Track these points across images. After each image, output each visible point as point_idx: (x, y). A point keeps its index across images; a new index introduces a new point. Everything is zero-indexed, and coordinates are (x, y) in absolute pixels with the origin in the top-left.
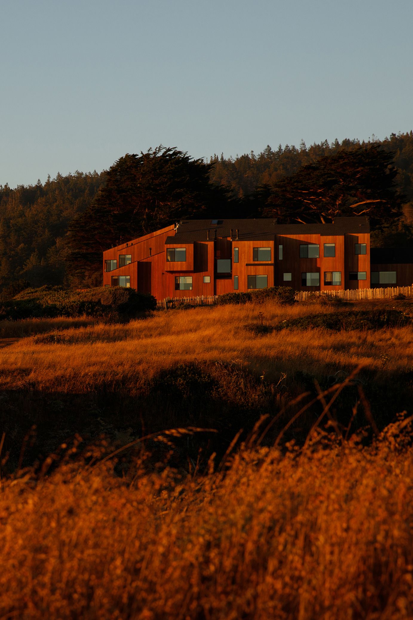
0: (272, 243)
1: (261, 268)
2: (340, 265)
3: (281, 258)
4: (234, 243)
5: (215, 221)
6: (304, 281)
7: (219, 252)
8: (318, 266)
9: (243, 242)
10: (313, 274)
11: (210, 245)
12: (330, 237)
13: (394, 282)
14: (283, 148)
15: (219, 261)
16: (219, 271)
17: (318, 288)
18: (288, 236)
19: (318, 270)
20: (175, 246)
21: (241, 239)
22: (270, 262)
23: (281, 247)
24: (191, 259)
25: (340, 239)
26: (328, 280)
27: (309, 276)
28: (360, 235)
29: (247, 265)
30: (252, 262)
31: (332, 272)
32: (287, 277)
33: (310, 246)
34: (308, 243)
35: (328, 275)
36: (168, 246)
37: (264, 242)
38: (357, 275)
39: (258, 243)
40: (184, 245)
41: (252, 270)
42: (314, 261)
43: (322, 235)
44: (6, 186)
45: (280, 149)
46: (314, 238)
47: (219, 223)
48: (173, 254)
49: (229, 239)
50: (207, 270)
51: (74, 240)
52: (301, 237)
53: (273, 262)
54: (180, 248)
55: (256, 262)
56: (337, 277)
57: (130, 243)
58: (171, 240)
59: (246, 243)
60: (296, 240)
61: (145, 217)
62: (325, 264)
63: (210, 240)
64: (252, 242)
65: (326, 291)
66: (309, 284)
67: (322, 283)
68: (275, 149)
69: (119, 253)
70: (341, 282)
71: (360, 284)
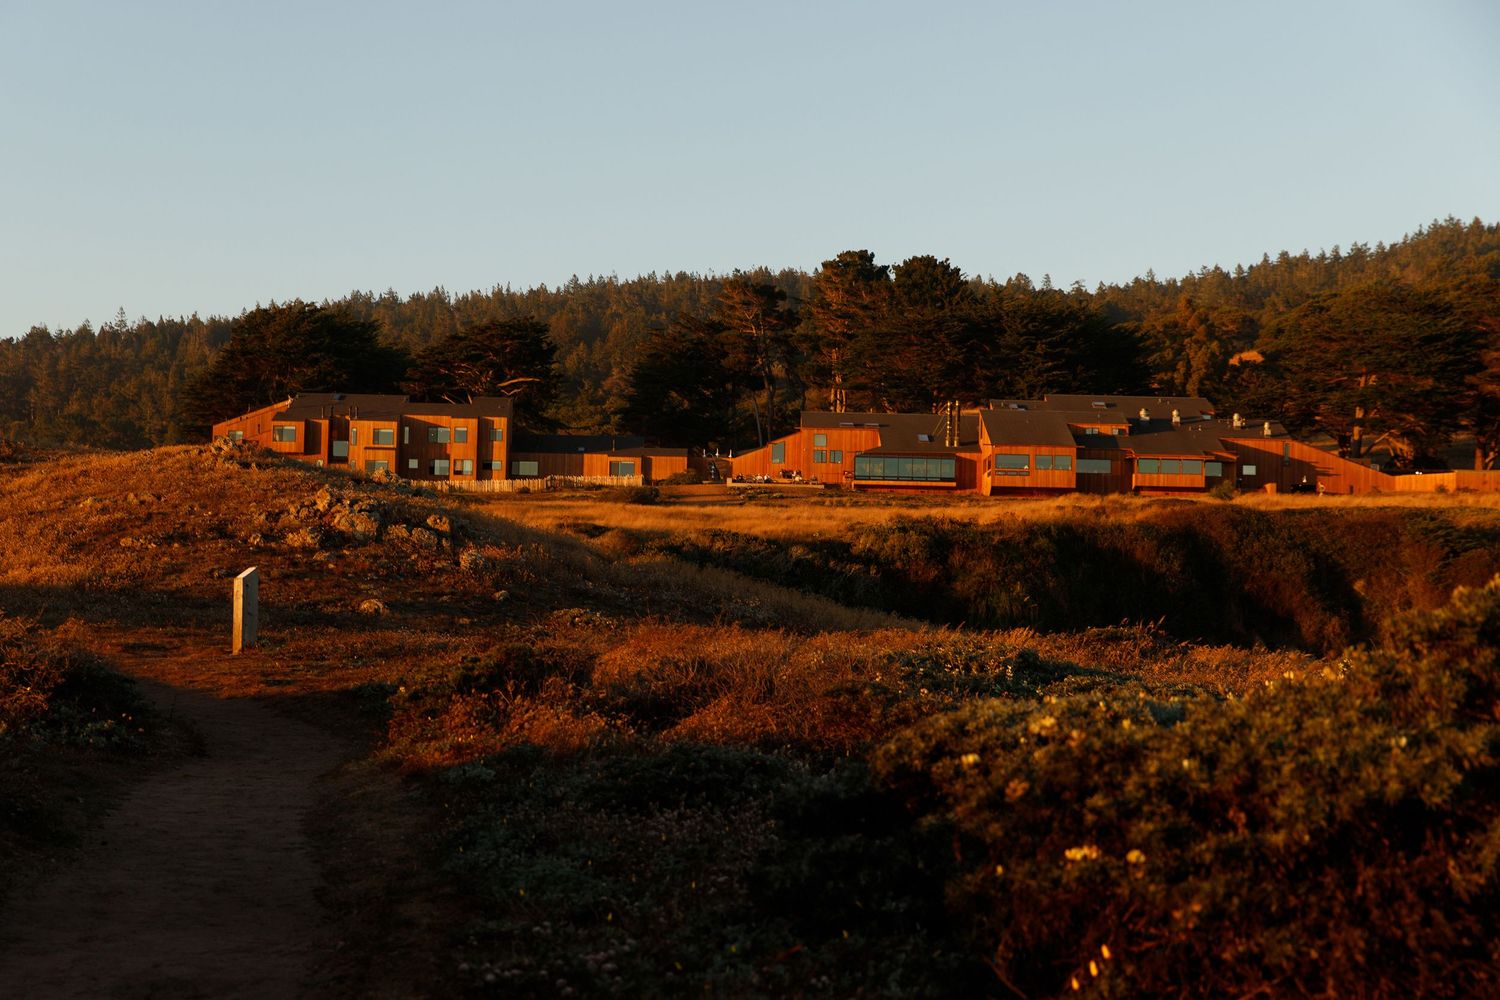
0: (394, 424)
1: (381, 452)
2: (473, 452)
3: (406, 441)
4: (351, 422)
5: (337, 396)
6: (432, 469)
7: (335, 433)
8: (448, 452)
9: (362, 422)
10: (443, 461)
11: (325, 424)
12: (462, 420)
13: (536, 473)
14: (595, 280)
15: (335, 443)
16: (335, 454)
17: (447, 478)
18: (415, 417)
19: (447, 457)
20: (283, 423)
21: (360, 419)
22: (392, 446)
23: (407, 429)
24: (301, 440)
25: (473, 423)
26: (458, 468)
27: (437, 463)
28: (496, 420)
29: (366, 448)
30: (372, 446)
31: (462, 461)
32: (413, 464)
33: (439, 429)
34: (437, 426)
35: (458, 463)
36: (276, 423)
37: (386, 423)
38: (491, 465)
39: (379, 424)
40: (293, 423)
41: (371, 455)
42: (443, 446)
43: (453, 417)
44: (194, 316)
45: (591, 281)
46: (444, 420)
47: (341, 398)
48: (281, 432)
49: (348, 417)
50: (319, 453)
51: (188, 410)
52: (430, 419)
53: (395, 446)
54: (290, 426)
55: (376, 446)
56: (469, 466)
57: (244, 417)
58: (280, 416)
59: (366, 423)
60: (424, 422)
61: (275, 385)
62: (455, 450)
63: (325, 418)
64: (372, 422)
65: (456, 482)
66: (437, 472)
67: (452, 472)
68: (583, 280)
69: (228, 429)
70: (472, 472)
71: (495, 474)
